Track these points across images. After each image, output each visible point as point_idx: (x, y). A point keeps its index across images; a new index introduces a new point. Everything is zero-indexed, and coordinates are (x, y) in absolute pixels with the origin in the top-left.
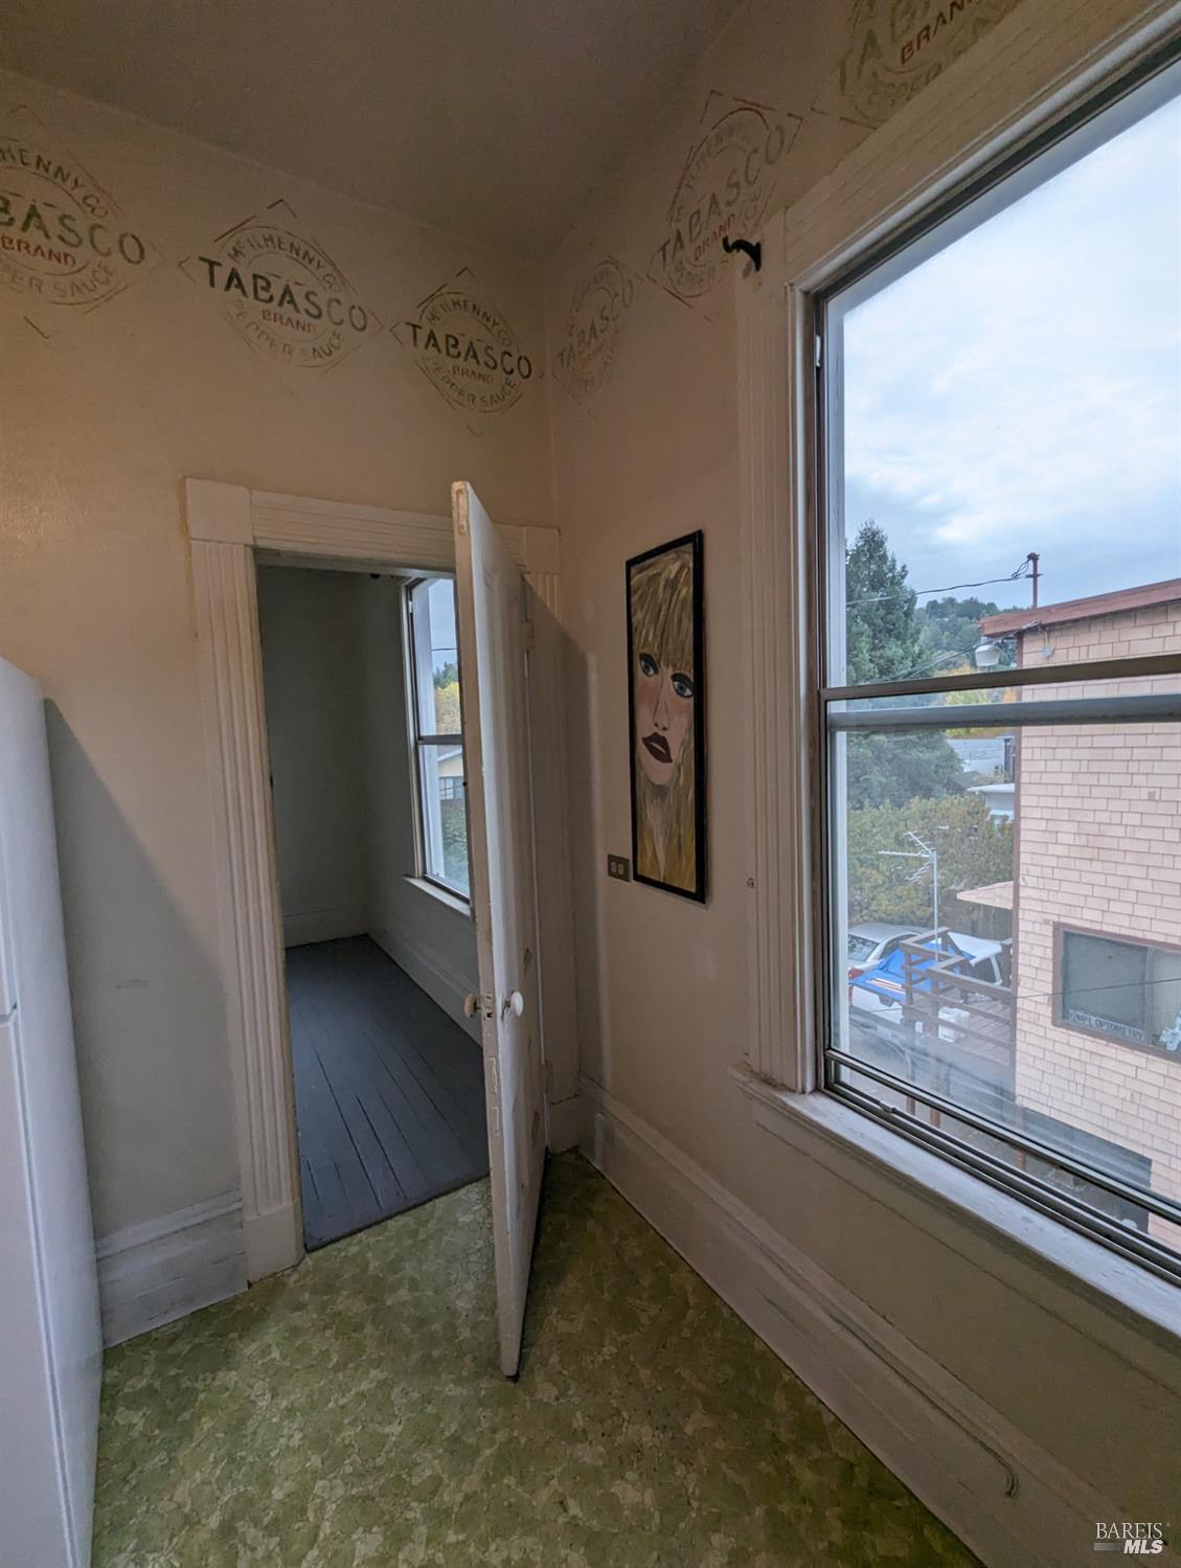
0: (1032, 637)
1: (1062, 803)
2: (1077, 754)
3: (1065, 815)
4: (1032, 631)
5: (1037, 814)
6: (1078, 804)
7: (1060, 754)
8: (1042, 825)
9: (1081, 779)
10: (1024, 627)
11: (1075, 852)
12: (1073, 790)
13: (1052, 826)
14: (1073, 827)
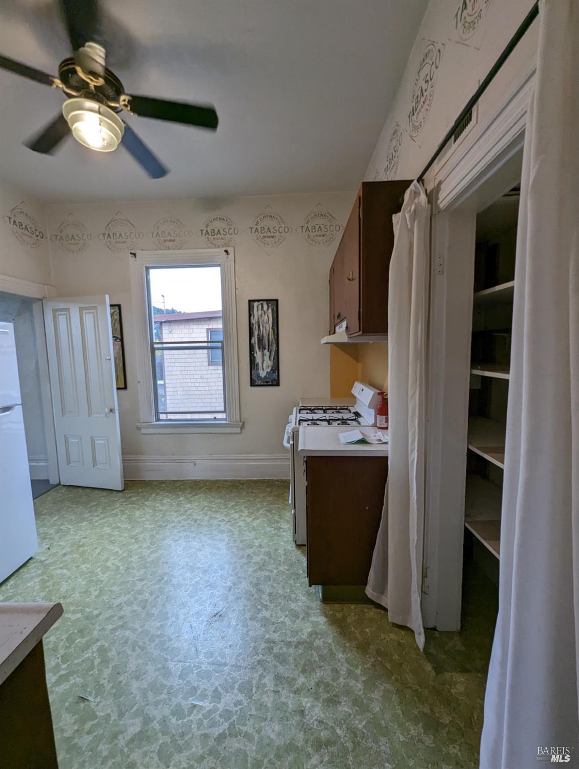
0: (165, 324)
1: (178, 381)
2: (181, 364)
3: (179, 385)
4: (165, 322)
5: (171, 385)
6: (182, 381)
7: (177, 365)
8: (173, 389)
9: (183, 373)
10: (163, 321)
11: (183, 397)
12: (180, 377)
13: (176, 389)
14: (182, 389)
